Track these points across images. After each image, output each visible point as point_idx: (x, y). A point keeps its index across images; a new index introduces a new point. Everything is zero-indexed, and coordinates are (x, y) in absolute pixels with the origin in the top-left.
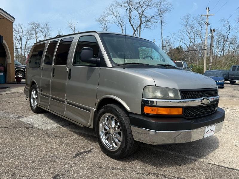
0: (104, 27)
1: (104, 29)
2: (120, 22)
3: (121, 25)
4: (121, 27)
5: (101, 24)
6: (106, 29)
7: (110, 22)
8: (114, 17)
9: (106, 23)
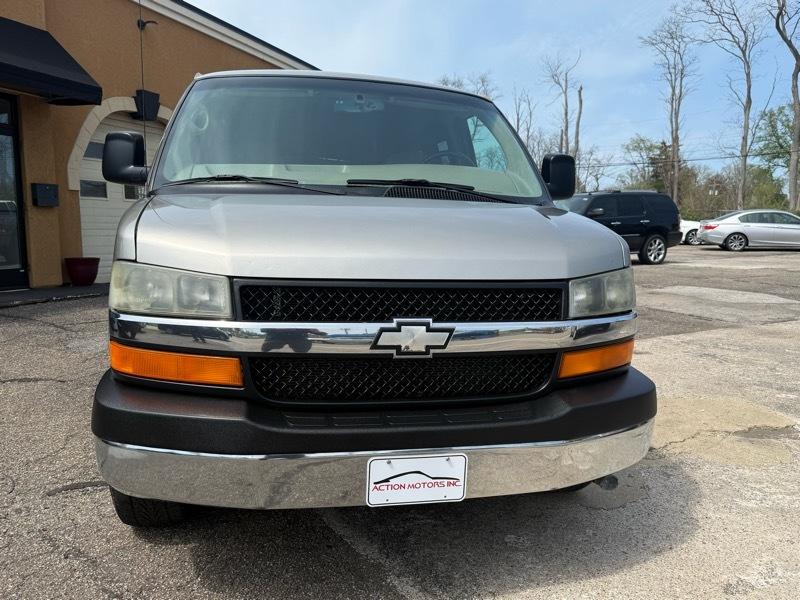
0: (672, 62)
1: (672, 71)
2: (739, 34)
3: (742, 44)
4: (740, 54)
5: (663, 52)
6: (680, 67)
7: (693, 40)
8: (715, 19)
9: (682, 46)
